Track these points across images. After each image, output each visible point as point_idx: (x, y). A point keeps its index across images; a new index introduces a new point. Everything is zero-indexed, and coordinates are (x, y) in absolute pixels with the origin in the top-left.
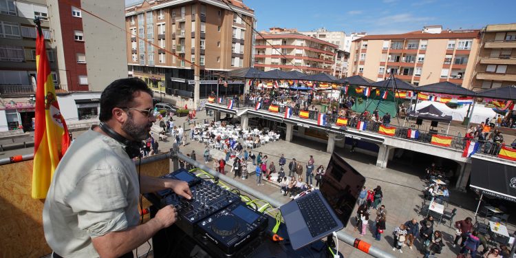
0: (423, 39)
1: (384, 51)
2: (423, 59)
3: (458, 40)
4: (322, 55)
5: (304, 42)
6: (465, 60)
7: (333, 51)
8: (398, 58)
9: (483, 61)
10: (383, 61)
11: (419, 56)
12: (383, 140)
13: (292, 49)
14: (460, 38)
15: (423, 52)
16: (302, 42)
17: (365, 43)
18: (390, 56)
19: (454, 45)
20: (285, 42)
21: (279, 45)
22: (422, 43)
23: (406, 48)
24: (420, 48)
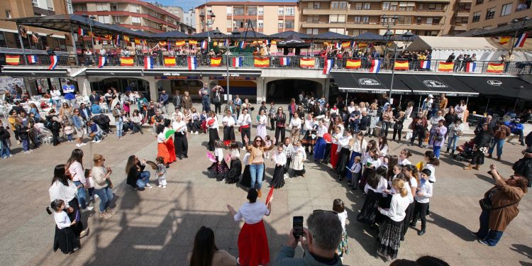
0: (260, 6)
1: (229, 18)
2: (262, 24)
3: (285, 8)
4: (164, 26)
5: (140, 9)
6: (292, 25)
7: (175, 23)
8: (242, 24)
9: (304, 26)
10: (230, 27)
11: (259, 22)
12: (260, 72)
13: (126, 17)
14: (286, 6)
15: (261, 18)
16: (138, 8)
17: (209, 9)
18: (235, 22)
19: (283, 11)
20: (115, 7)
21: (107, 12)
22: (260, 9)
23: (247, 14)
24: (258, 14)
